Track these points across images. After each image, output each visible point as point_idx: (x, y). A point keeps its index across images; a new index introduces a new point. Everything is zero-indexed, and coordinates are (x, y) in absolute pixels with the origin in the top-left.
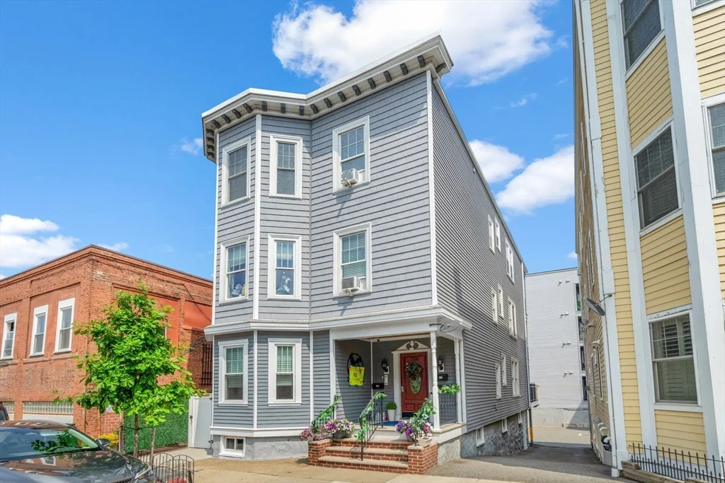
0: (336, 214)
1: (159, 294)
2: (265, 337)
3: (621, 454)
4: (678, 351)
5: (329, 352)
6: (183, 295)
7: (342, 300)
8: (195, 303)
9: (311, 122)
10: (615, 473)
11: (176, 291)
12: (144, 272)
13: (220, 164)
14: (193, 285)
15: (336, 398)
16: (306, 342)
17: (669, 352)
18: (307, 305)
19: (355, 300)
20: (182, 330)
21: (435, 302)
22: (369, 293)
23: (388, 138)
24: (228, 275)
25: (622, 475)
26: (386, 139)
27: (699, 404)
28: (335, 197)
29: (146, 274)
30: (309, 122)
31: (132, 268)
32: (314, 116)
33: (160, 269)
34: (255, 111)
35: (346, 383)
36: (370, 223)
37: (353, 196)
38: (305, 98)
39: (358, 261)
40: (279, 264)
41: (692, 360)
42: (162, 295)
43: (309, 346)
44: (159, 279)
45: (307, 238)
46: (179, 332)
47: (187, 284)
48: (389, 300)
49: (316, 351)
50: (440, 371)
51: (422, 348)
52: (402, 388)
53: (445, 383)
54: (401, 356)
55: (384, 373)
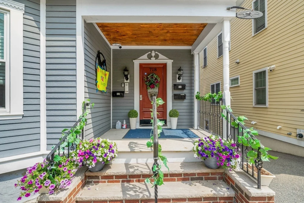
15: (85, 105)
35: (94, 86)
50: (178, 81)
51: (162, 59)
52: (141, 96)
53: (182, 93)
54: (141, 65)
55: (125, 81)
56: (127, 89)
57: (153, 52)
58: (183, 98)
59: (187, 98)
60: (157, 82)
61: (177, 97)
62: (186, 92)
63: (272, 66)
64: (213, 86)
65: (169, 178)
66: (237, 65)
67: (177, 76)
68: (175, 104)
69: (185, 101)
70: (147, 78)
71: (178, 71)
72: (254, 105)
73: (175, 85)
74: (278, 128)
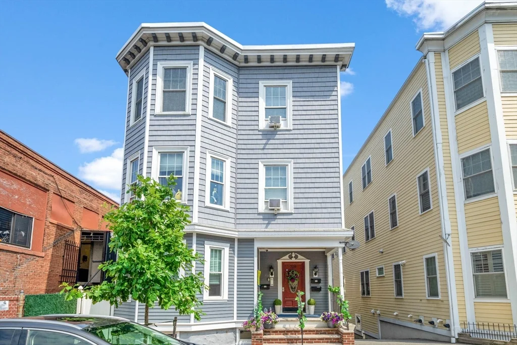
0: (262, 146)
1: (31, 182)
2: (203, 239)
3: (456, 329)
4: (488, 269)
5: (253, 257)
6: (52, 187)
7: (267, 216)
8: (61, 196)
9: (239, 68)
10: (453, 340)
11: (47, 182)
12: (20, 155)
13: (155, 75)
14: (61, 178)
16: (232, 247)
17: (484, 270)
18: (233, 216)
19: (278, 217)
20: (48, 224)
21: (343, 227)
22: (291, 214)
23: (307, 102)
24: (159, 178)
25: (458, 341)
26: (305, 102)
27: (509, 298)
28: (261, 133)
29: (21, 158)
30: (237, 68)
31: (9, 149)
32: (243, 64)
33: (35, 156)
34: (200, 42)
36: (292, 160)
37: (277, 137)
38: (242, 48)
39: (279, 187)
40: (213, 178)
41: (504, 274)
42: (34, 183)
43: (234, 251)
44: (33, 166)
45: (234, 160)
46: (46, 225)
47: (56, 176)
48: (308, 221)
49: (240, 255)
50: (314, 276)
51: (301, 259)
52: (283, 288)
53: (318, 286)
54: (283, 263)
55: (271, 276)
56: (272, 283)
57: (293, 253)
58: (319, 290)
59: (322, 290)
60: (296, 277)
61: (314, 289)
62: (321, 285)
63: (403, 262)
64: (362, 273)
65: (308, 332)
66: (381, 254)
67: (314, 272)
68: (312, 295)
69: (321, 292)
70: (289, 274)
71: (314, 268)
72: (395, 297)
73: (312, 279)
74: (409, 316)
